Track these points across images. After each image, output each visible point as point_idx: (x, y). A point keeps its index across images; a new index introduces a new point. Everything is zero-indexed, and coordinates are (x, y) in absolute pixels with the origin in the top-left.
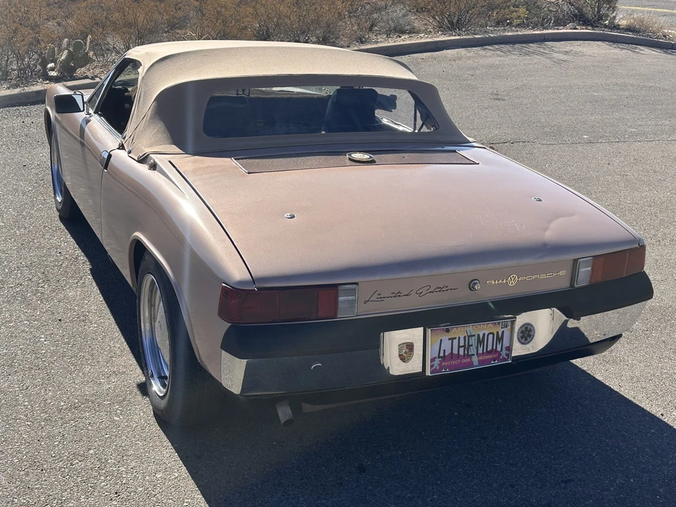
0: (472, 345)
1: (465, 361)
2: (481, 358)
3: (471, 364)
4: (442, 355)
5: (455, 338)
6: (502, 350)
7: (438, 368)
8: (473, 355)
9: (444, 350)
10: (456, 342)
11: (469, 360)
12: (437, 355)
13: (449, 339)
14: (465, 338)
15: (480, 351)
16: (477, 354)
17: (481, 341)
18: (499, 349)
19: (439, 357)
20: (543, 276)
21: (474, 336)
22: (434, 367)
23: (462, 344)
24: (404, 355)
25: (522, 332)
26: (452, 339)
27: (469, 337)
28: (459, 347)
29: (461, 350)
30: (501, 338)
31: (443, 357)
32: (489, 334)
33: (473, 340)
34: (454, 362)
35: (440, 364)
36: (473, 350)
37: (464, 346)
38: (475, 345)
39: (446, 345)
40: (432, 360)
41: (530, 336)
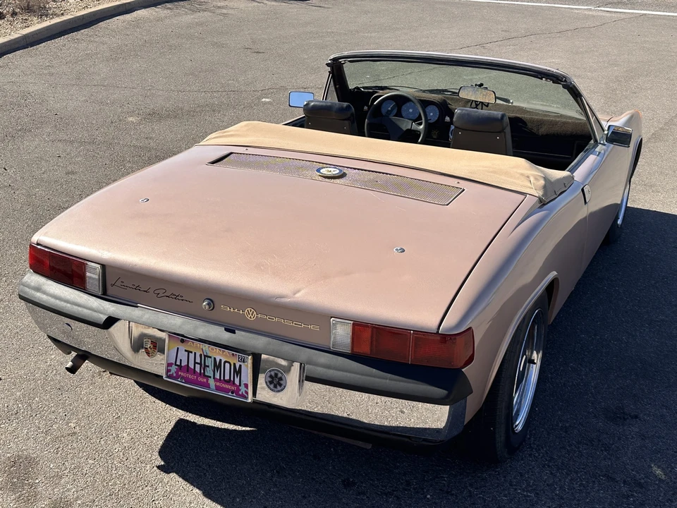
0: (208, 366)
1: (200, 379)
2: (218, 384)
3: (208, 386)
4: (178, 363)
5: (191, 352)
6: (240, 385)
7: (175, 375)
8: (210, 377)
9: (181, 360)
10: (192, 356)
11: (205, 380)
12: (173, 362)
13: (186, 351)
14: (201, 355)
15: (217, 376)
16: (214, 378)
17: (217, 366)
18: (237, 382)
19: (176, 365)
21: (210, 357)
22: (171, 373)
23: (198, 360)
24: (149, 349)
25: (271, 376)
26: (189, 352)
27: (205, 356)
28: (195, 363)
29: (198, 367)
30: (238, 372)
31: (180, 366)
32: (225, 362)
33: (209, 362)
34: (190, 376)
35: (177, 372)
36: (209, 372)
37: (200, 364)
38: (211, 367)
39: (183, 356)
40: (169, 365)
41: (280, 385)
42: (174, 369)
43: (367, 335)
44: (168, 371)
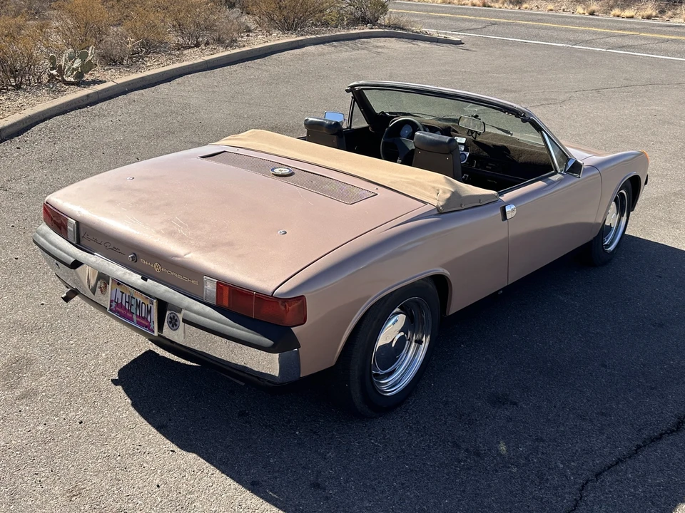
0: (133, 305)
1: (128, 314)
2: (138, 319)
3: (132, 320)
6: (150, 322)
7: (114, 309)
8: (134, 314)
9: (118, 298)
10: (124, 295)
12: (114, 299)
13: (121, 292)
14: (129, 296)
15: (138, 314)
16: (136, 315)
17: (138, 306)
18: (149, 320)
19: (115, 302)
20: (179, 277)
21: (134, 299)
23: (127, 300)
24: (103, 289)
25: (170, 318)
26: (123, 293)
27: (131, 297)
28: (126, 302)
29: (127, 304)
30: (149, 312)
31: (117, 303)
32: (143, 303)
33: (134, 302)
34: (123, 312)
35: (115, 307)
36: (133, 311)
37: (128, 303)
38: (135, 306)
39: (119, 294)
40: (111, 301)
41: (176, 325)
42: (114, 304)
43: (226, 292)
44: (111, 306)
